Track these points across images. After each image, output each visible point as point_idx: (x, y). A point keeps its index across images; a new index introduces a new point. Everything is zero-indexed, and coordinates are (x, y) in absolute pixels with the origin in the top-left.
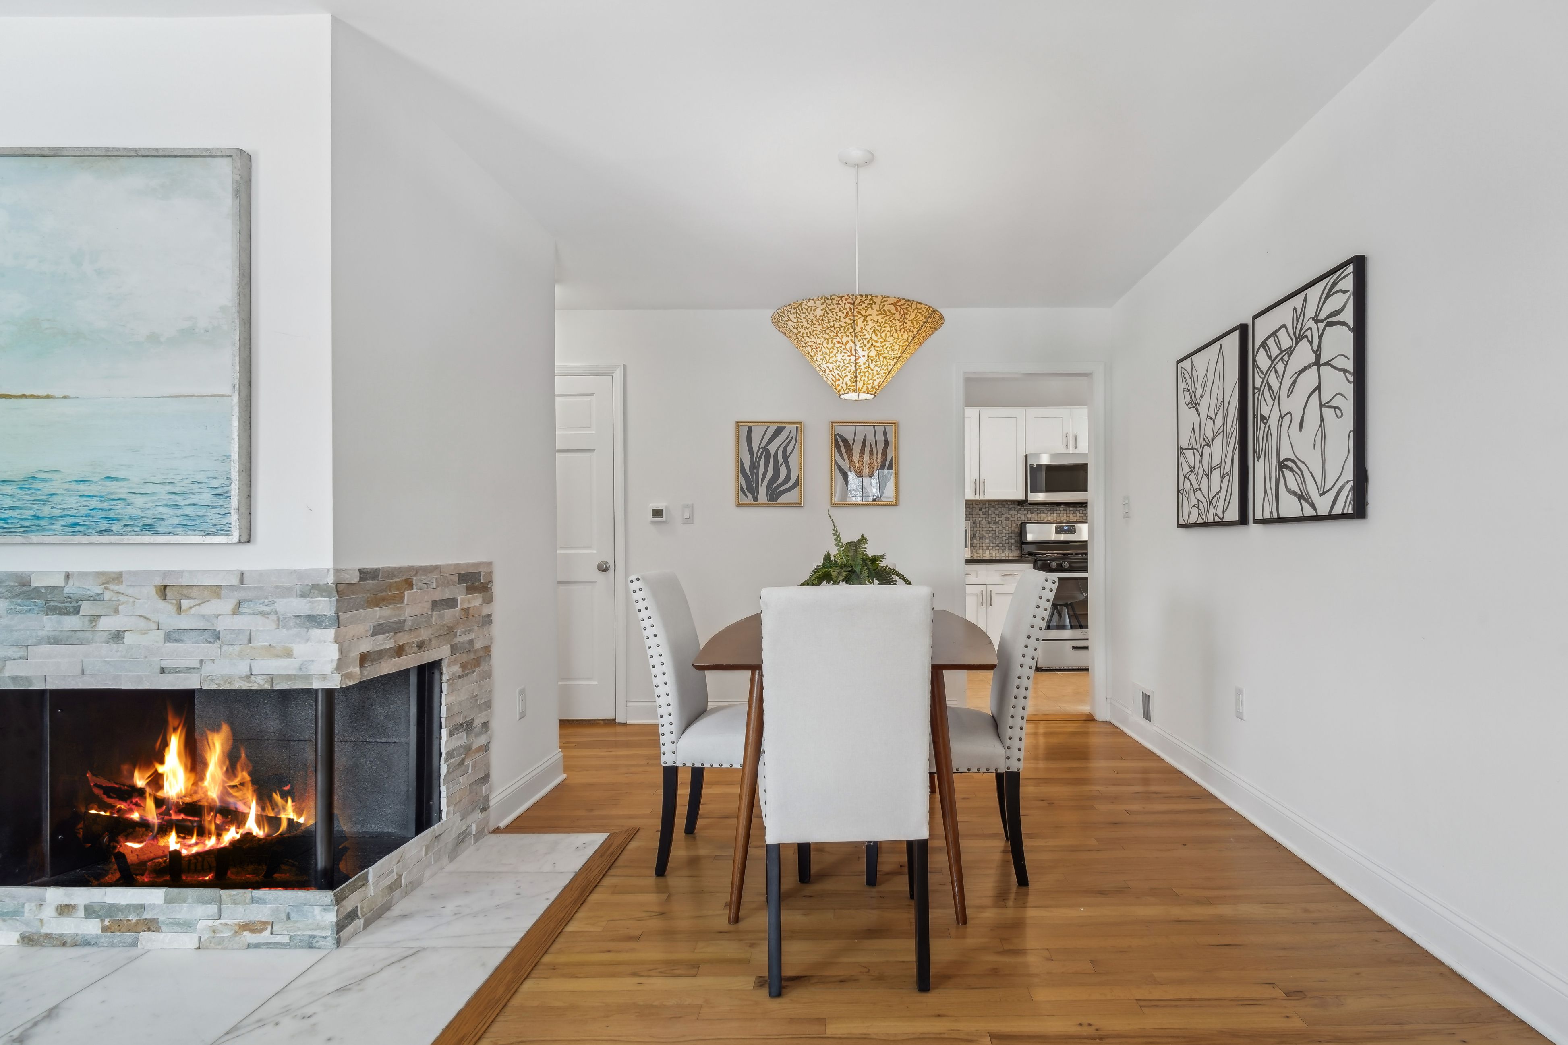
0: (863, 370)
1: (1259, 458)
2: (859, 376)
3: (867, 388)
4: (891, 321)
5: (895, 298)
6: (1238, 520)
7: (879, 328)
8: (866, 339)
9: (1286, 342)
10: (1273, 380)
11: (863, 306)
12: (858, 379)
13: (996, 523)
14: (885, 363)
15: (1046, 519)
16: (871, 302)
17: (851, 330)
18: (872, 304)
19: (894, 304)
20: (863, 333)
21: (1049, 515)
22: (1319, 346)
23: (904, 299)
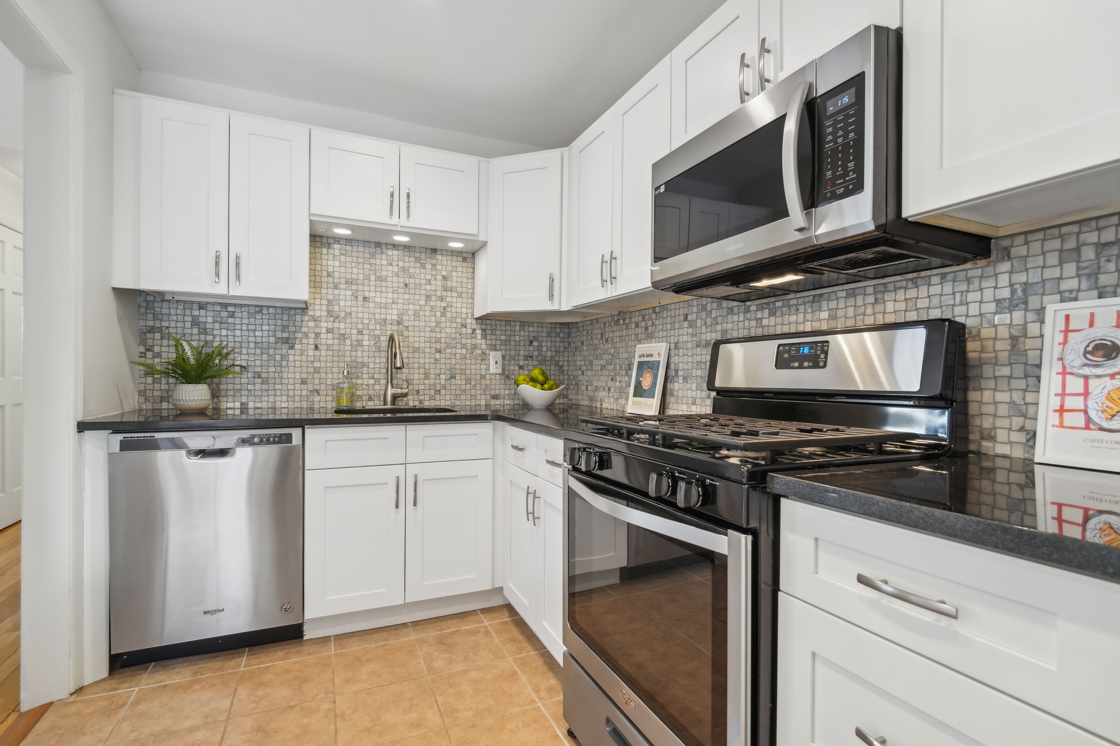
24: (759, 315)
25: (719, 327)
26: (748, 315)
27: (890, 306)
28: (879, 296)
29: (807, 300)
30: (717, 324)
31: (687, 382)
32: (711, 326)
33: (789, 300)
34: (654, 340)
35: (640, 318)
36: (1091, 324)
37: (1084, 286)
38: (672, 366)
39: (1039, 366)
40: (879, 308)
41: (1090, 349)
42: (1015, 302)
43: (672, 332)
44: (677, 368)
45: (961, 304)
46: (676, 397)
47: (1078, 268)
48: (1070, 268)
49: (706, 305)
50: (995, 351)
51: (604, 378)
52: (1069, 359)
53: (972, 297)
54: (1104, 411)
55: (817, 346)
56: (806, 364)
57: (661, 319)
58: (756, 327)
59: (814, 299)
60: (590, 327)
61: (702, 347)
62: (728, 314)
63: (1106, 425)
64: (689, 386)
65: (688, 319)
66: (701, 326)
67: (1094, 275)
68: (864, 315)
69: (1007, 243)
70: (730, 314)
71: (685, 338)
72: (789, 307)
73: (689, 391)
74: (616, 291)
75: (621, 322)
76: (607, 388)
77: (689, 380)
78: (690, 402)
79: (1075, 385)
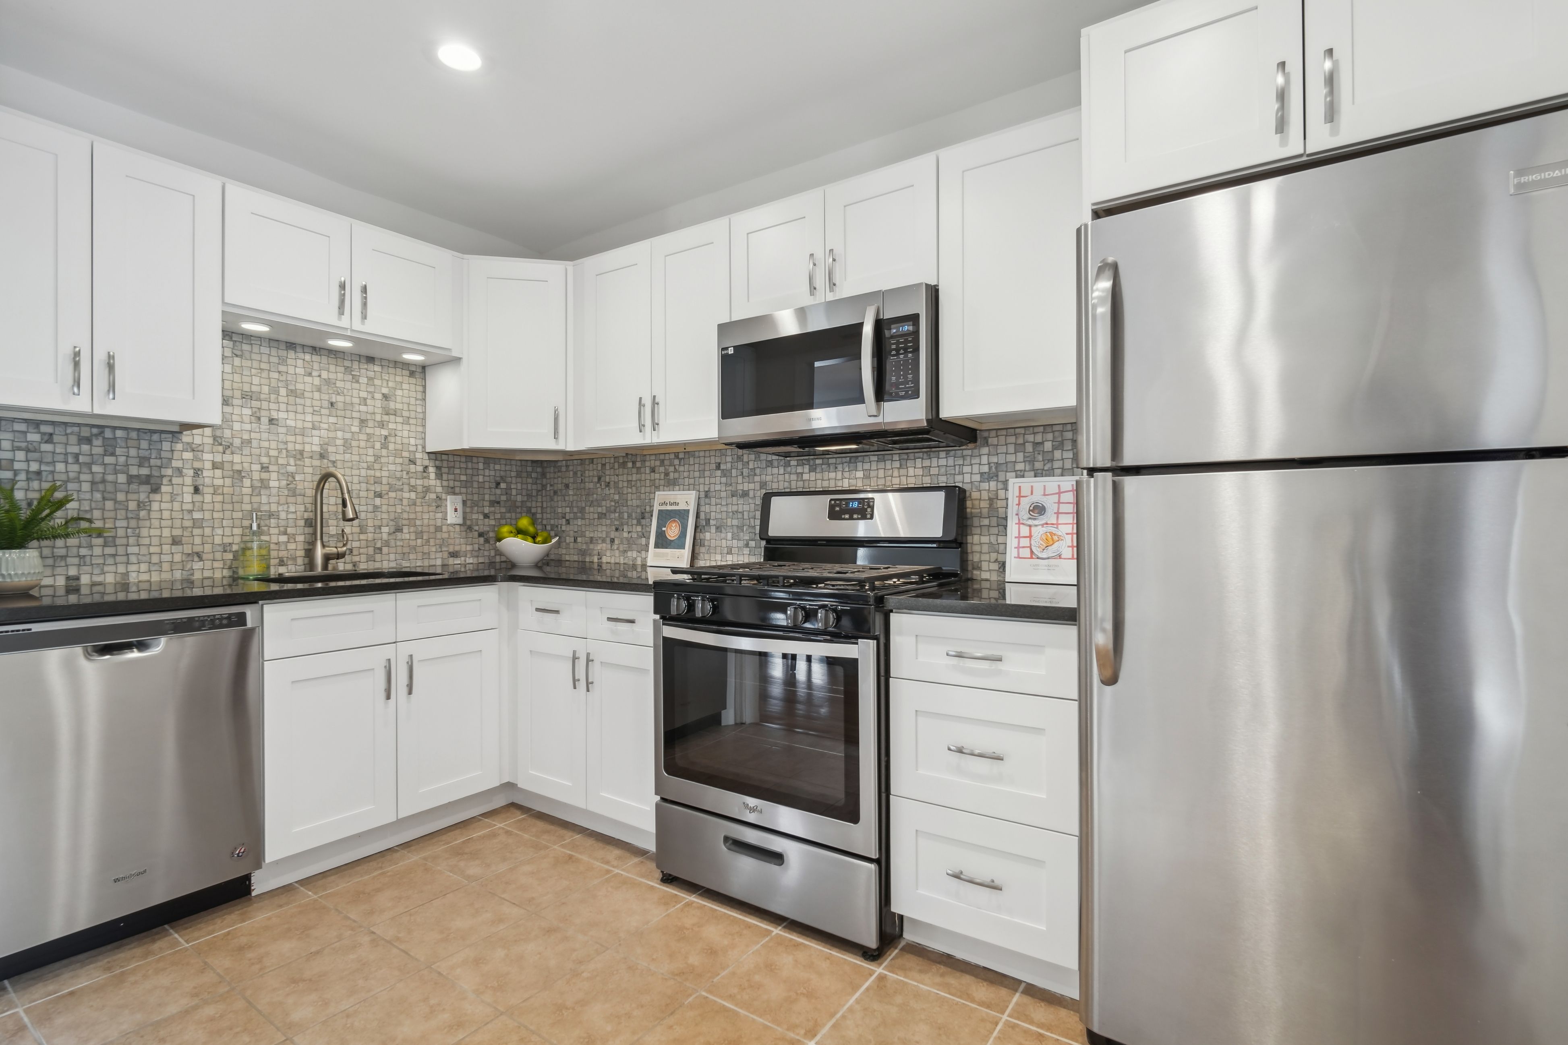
13: (745, 494)
21: (846, 475)
24: (800, 470)
25: (757, 479)
26: (789, 469)
27: (911, 471)
28: (904, 462)
29: (844, 460)
30: (755, 475)
31: (721, 532)
32: (748, 476)
33: (828, 458)
34: (677, 487)
35: (658, 463)
36: (1032, 494)
37: (1027, 469)
38: (702, 516)
39: (1006, 518)
40: (903, 472)
41: (1031, 508)
42: (991, 475)
43: (702, 480)
44: (708, 517)
45: (959, 474)
46: (708, 547)
47: (1024, 457)
48: (1020, 456)
49: (743, 455)
50: (980, 508)
51: (604, 528)
52: (1021, 514)
53: (967, 469)
54: (1039, 547)
55: (864, 502)
56: (855, 516)
57: (687, 466)
58: (797, 481)
59: (850, 460)
60: (579, 468)
61: (738, 496)
62: (767, 466)
63: (1040, 555)
64: (723, 535)
65: (721, 468)
66: (737, 476)
67: (1032, 461)
68: (892, 477)
69: (986, 434)
70: (769, 466)
71: (718, 487)
72: (829, 465)
73: (724, 541)
74: (658, 437)
75: (630, 465)
76: (608, 540)
77: (723, 529)
78: (725, 551)
79: (1025, 531)
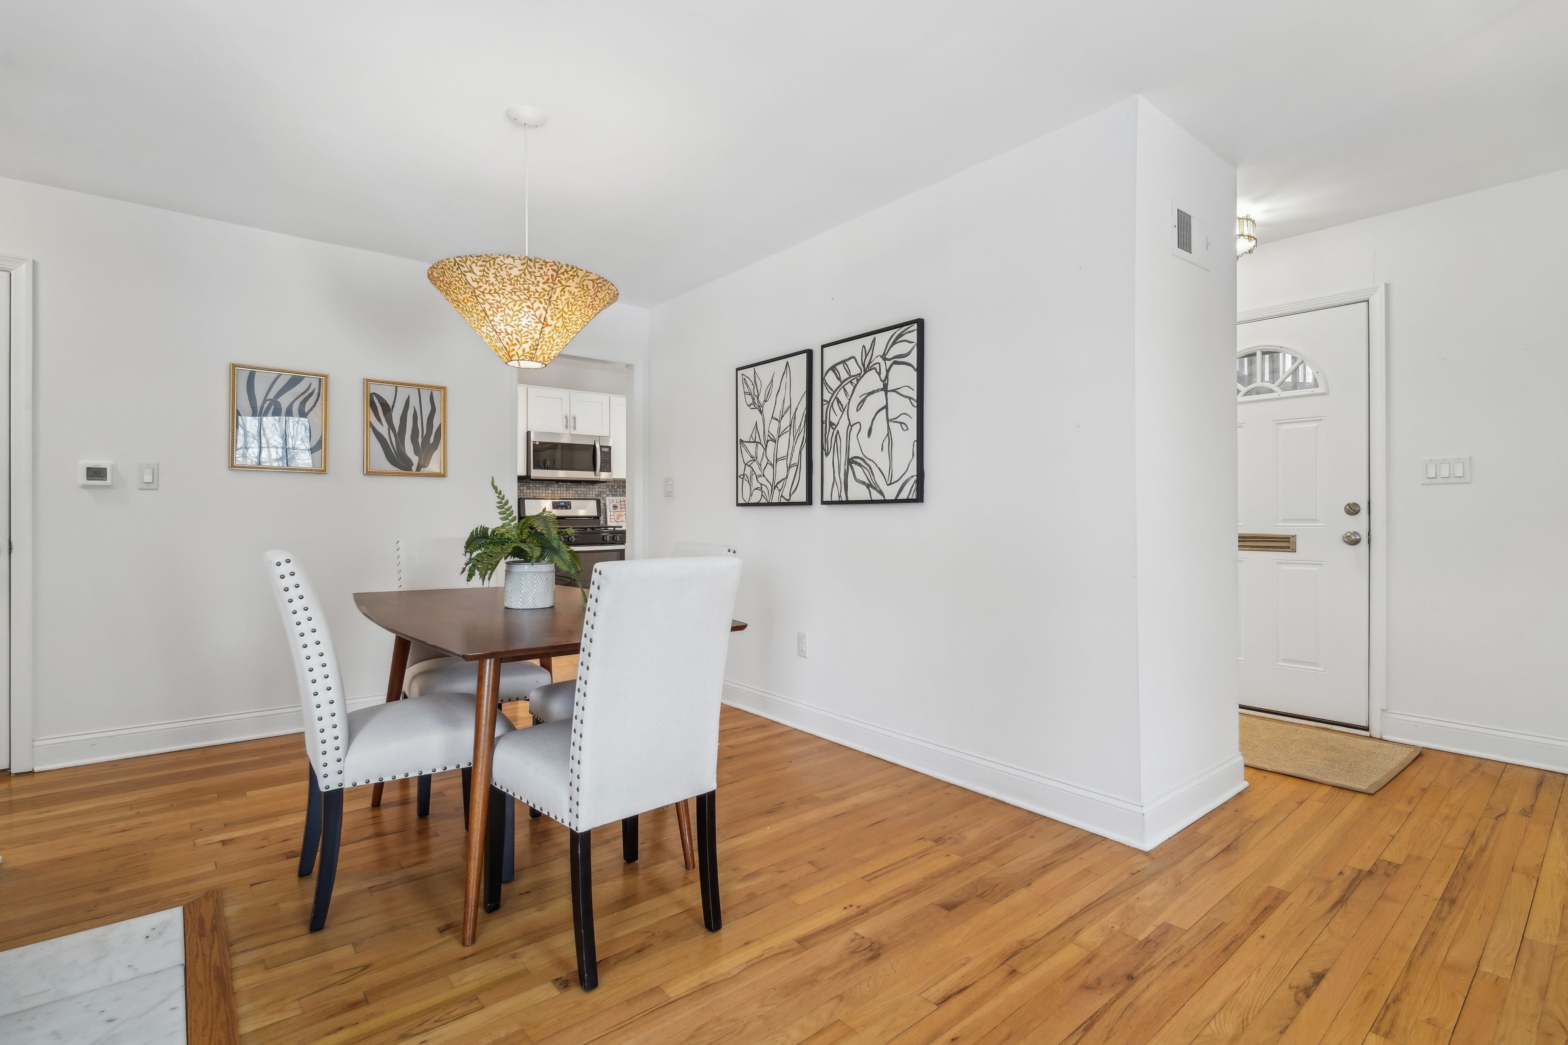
0: (546, 339)
1: (827, 455)
2: (540, 344)
3: (544, 357)
4: (585, 296)
5: (596, 275)
6: (805, 501)
7: (572, 301)
8: (558, 309)
9: (855, 370)
10: (841, 395)
11: (566, 276)
12: (539, 347)
14: (566, 335)
15: (541, 495)
16: (575, 274)
17: (546, 297)
18: (574, 276)
19: (593, 281)
20: (557, 302)
21: (544, 491)
22: (887, 377)
23: (603, 278)
27: (571, 492)
28: (568, 488)
36: (613, 502)
41: (613, 506)
52: (610, 508)
54: (617, 519)
55: (569, 504)
56: (565, 508)
67: (611, 492)
79: (612, 514)
